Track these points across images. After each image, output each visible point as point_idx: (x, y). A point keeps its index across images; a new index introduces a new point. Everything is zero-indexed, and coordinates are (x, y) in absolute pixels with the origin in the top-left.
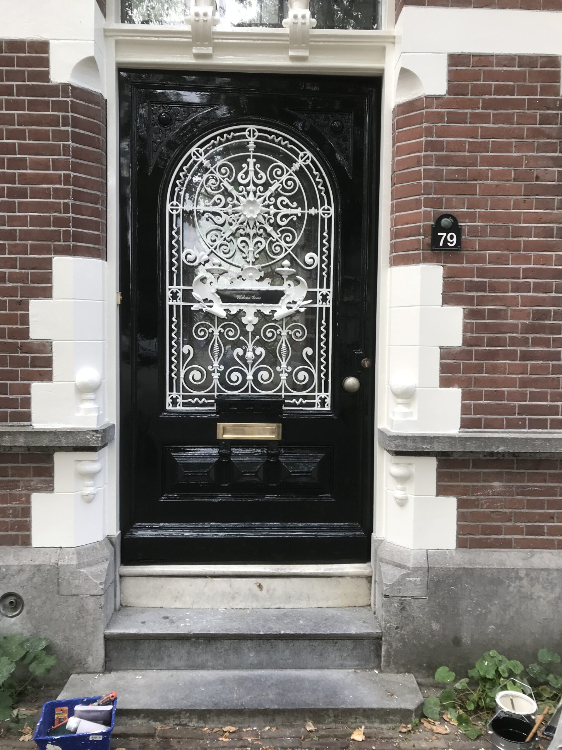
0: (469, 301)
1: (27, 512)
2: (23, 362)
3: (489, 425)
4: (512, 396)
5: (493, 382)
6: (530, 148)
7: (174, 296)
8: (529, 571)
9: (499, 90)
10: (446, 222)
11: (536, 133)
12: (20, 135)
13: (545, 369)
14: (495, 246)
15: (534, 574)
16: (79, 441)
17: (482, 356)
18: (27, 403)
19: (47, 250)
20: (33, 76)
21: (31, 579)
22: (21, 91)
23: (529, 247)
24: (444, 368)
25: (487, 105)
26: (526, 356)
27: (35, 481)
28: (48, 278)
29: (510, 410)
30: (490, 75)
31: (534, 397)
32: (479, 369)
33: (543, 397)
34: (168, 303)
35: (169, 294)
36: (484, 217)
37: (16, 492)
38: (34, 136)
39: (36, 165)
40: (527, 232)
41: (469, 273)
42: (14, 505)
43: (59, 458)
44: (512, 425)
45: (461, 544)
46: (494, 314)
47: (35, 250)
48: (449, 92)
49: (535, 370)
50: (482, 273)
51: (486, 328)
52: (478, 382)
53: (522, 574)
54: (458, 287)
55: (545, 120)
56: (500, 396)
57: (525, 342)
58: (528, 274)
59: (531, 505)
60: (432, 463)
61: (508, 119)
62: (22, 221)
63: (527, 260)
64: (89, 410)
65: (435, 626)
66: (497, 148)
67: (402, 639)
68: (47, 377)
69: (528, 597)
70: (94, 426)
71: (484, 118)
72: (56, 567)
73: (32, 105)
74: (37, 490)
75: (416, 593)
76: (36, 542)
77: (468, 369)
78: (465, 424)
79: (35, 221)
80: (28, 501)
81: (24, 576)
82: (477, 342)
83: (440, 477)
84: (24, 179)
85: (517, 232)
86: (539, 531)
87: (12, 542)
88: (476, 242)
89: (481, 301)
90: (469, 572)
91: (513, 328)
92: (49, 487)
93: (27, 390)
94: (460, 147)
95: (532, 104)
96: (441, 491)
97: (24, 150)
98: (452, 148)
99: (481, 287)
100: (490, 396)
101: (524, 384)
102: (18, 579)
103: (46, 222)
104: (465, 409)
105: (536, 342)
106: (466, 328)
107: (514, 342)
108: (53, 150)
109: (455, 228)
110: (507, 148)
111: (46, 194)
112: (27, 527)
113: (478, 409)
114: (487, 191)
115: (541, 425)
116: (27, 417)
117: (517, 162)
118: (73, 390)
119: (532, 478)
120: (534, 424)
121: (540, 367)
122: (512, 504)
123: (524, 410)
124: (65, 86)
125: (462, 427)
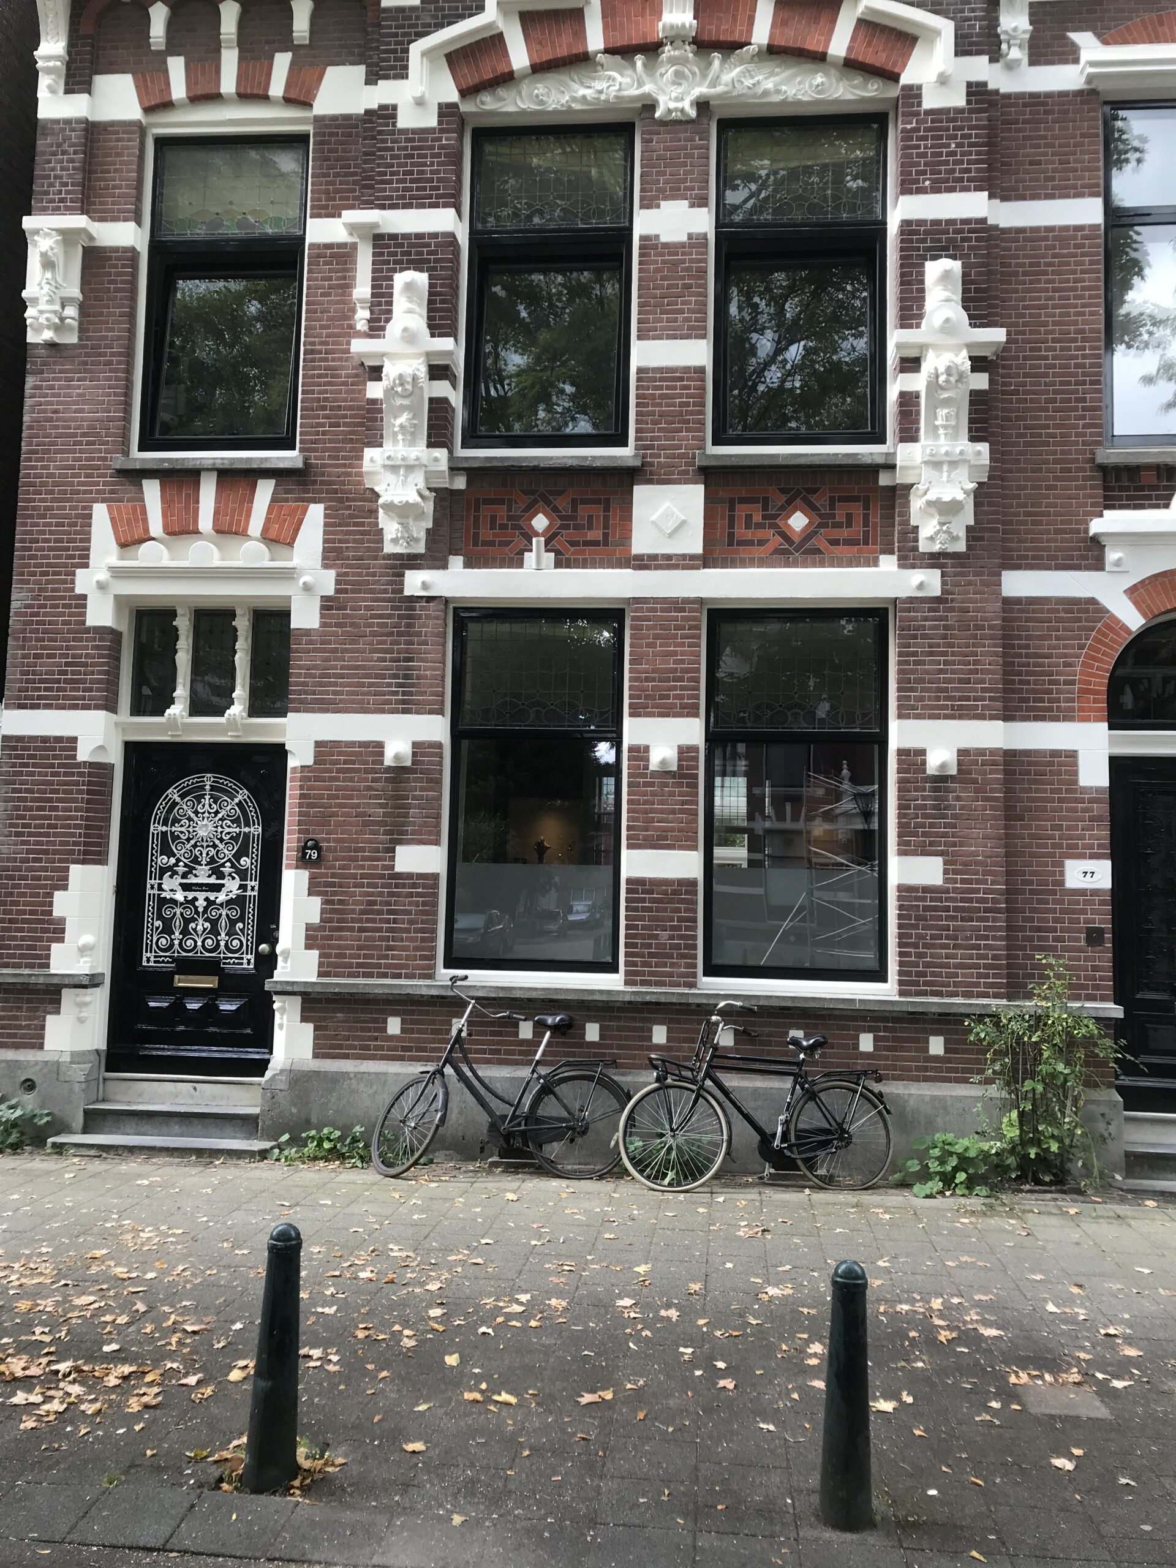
0: (325, 894)
1: (43, 1027)
2: (47, 931)
3: (336, 975)
4: (352, 956)
5: (339, 947)
6: (365, 797)
7: (152, 887)
8: (356, 1074)
9: (345, 762)
10: (310, 843)
11: (370, 788)
12: (57, 792)
13: (373, 939)
14: (343, 859)
15: (359, 1076)
16: (76, 981)
17: (332, 929)
18: (48, 957)
19: (67, 861)
20: (67, 757)
21: (41, 1070)
22: (60, 766)
23: (364, 859)
24: (308, 937)
25: (339, 771)
26: (362, 930)
27: (49, 1007)
28: (66, 879)
29: (350, 966)
30: (340, 754)
31: (365, 956)
32: (330, 938)
33: (371, 957)
34: (148, 892)
35: (149, 886)
36: (336, 840)
37: (38, 1014)
38: (65, 792)
39: (65, 809)
40: (363, 850)
41: (325, 875)
42: (35, 1022)
43: (64, 991)
44: (351, 975)
45: (316, 1056)
46: (340, 902)
47: (60, 861)
48: (315, 763)
49: (367, 939)
50: (333, 876)
51: (335, 911)
52: (330, 947)
53: (352, 1076)
54: (319, 885)
55: (374, 780)
56: (344, 956)
57: (360, 921)
58: (363, 876)
59: (363, 1029)
60: (298, 1000)
61: (351, 780)
62: (54, 843)
63: (363, 867)
64: (85, 962)
65: (294, 1110)
66: (344, 797)
67: (272, 1119)
68: (61, 940)
69: (353, 1092)
70: (87, 972)
71: (337, 779)
72: (58, 1062)
73: (66, 774)
74: (50, 1013)
75: (282, 1087)
76: (46, 1047)
77: (323, 938)
78: (320, 974)
79: (62, 843)
80: (44, 1020)
81: (38, 1068)
82: (330, 921)
83: (303, 1010)
84: (57, 818)
85: (356, 850)
86: (368, 1048)
87: (32, 1046)
88: (331, 856)
89: (334, 893)
90: (317, 1073)
91: (353, 911)
92: (58, 1012)
93: (49, 948)
94: (321, 797)
95: (367, 771)
96: (304, 1019)
97: (59, 800)
98: (315, 797)
99: (333, 885)
100: (337, 956)
101: (360, 948)
102: (33, 1070)
103: (67, 843)
104: (321, 965)
105: (368, 921)
106: (323, 911)
107: (353, 920)
108: (75, 800)
109: (317, 847)
110: (351, 797)
111: (69, 827)
112: (42, 1037)
113: (329, 965)
114: (338, 824)
115: (370, 975)
116: (48, 966)
117: (358, 806)
118: (76, 949)
119: (363, 1011)
120: (366, 975)
121: (370, 937)
122: (349, 1029)
123: (359, 965)
124: (85, 762)
125: (319, 976)
